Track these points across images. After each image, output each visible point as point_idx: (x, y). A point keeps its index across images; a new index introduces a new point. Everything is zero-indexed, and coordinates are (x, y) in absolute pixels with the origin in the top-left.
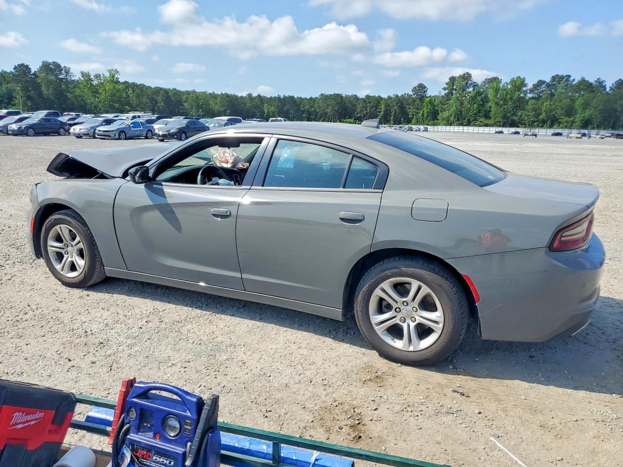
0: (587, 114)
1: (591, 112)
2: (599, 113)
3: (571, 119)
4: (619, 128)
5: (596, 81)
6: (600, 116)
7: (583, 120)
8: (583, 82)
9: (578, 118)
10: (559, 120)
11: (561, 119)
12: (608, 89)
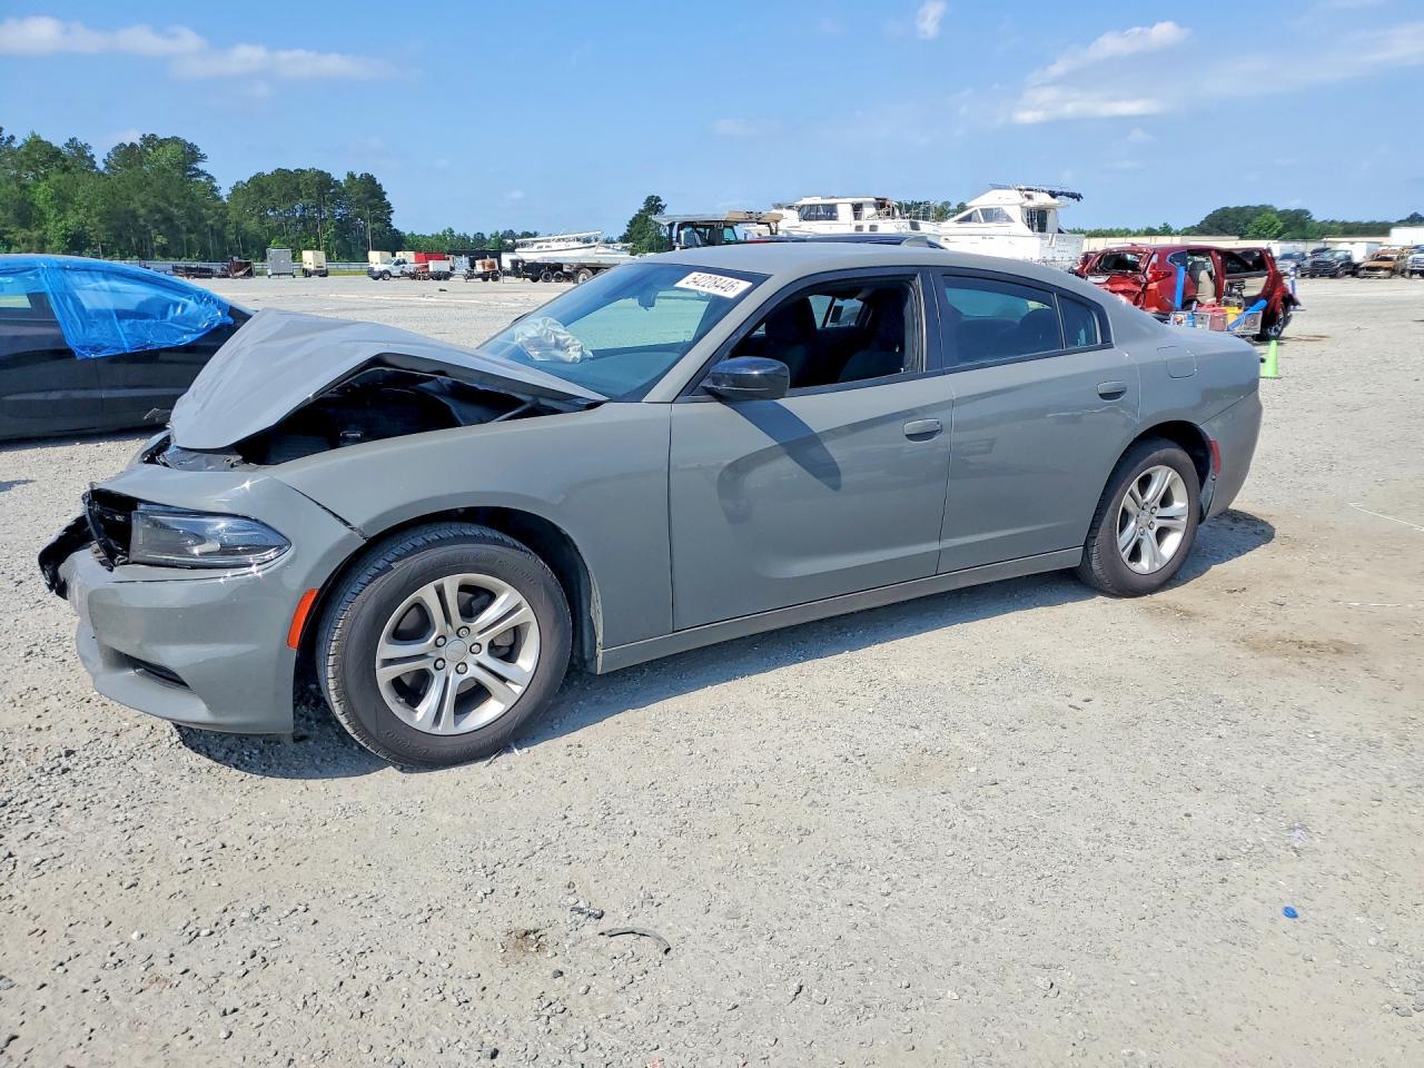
0: (72, 221)
1: (80, 216)
2: (100, 221)
3: (36, 234)
4: (153, 256)
5: (67, 145)
6: (103, 226)
7: (66, 236)
8: (36, 144)
9: (53, 229)
10: (6, 237)
11: (7, 232)
12: (101, 166)
